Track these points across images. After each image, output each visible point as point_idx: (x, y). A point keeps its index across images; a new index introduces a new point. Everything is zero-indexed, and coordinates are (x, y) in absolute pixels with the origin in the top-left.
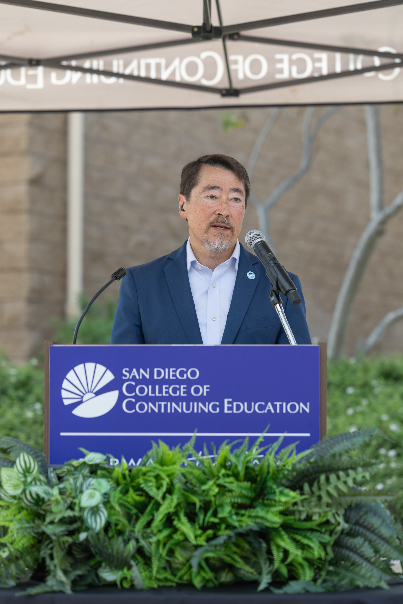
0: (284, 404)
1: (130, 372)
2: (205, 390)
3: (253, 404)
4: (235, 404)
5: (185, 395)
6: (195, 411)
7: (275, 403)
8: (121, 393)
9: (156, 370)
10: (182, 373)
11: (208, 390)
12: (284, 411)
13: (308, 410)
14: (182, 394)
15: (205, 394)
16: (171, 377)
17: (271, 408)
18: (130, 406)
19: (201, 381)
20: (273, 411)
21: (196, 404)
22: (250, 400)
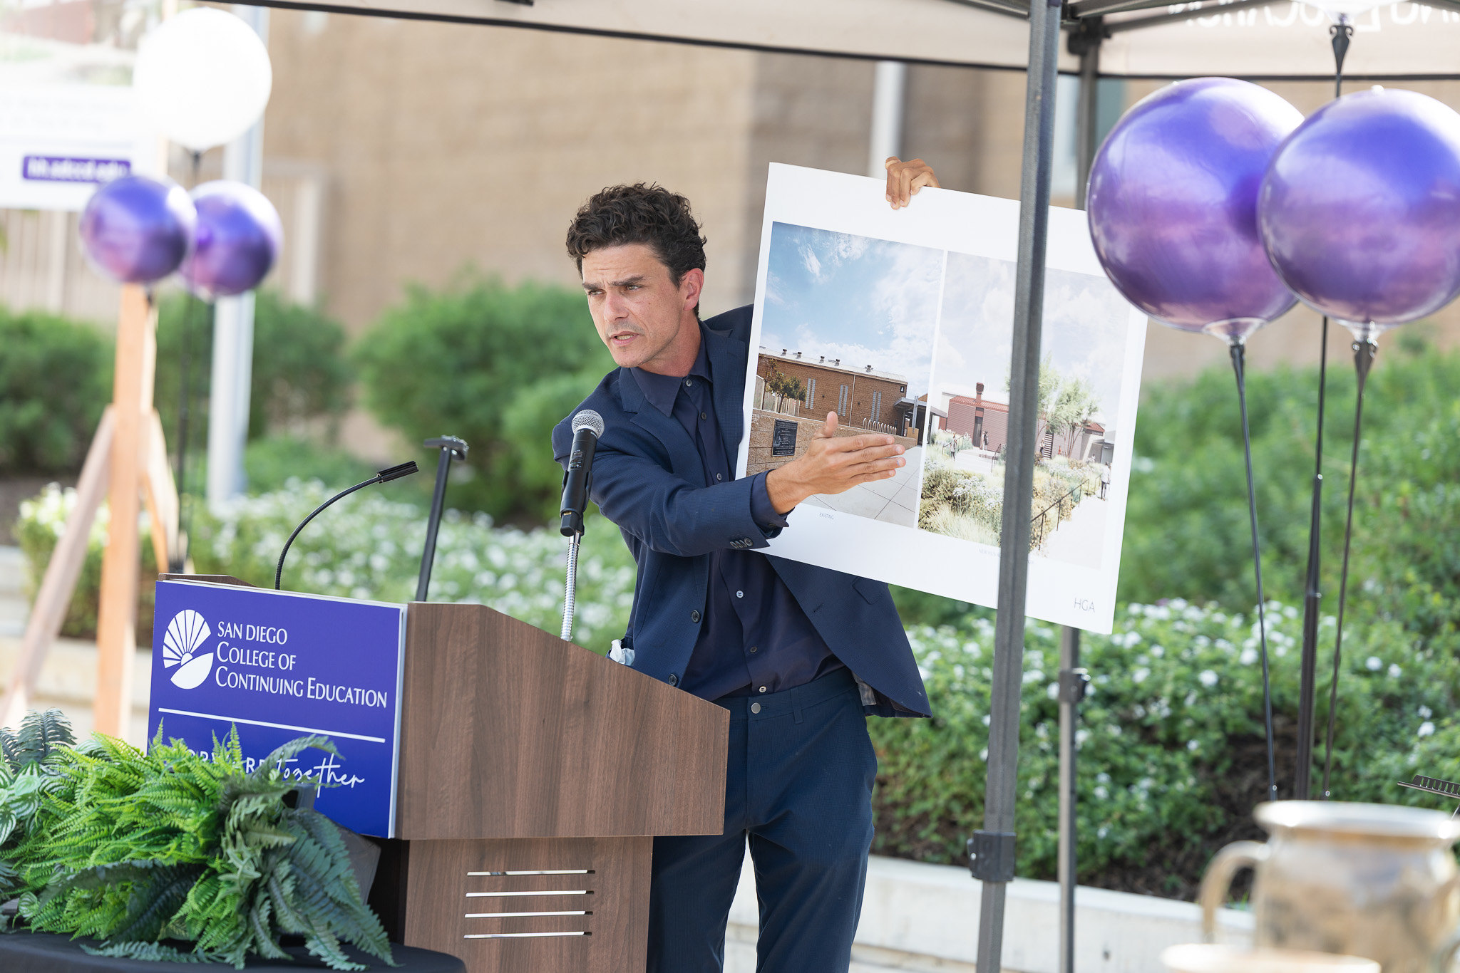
0: (363, 691)
1: (225, 627)
2: (292, 662)
3: (334, 687)
4: (318, 685)
5: (273, 667)
6: (281, 692)
7: (355, 689)
8: (215, 656)
9: (248, 626)
10: (272, 634)
11: (294, 663)
12: (363, 703)
13: (385, 704)
14: (270, 666)
15: (291, 669)
16: (261, 640)
17: (351, 697)
18: (223, 677)
19: (287, 649)
20: (352, 702)
21: (282, 680)
22: (332, 682)
